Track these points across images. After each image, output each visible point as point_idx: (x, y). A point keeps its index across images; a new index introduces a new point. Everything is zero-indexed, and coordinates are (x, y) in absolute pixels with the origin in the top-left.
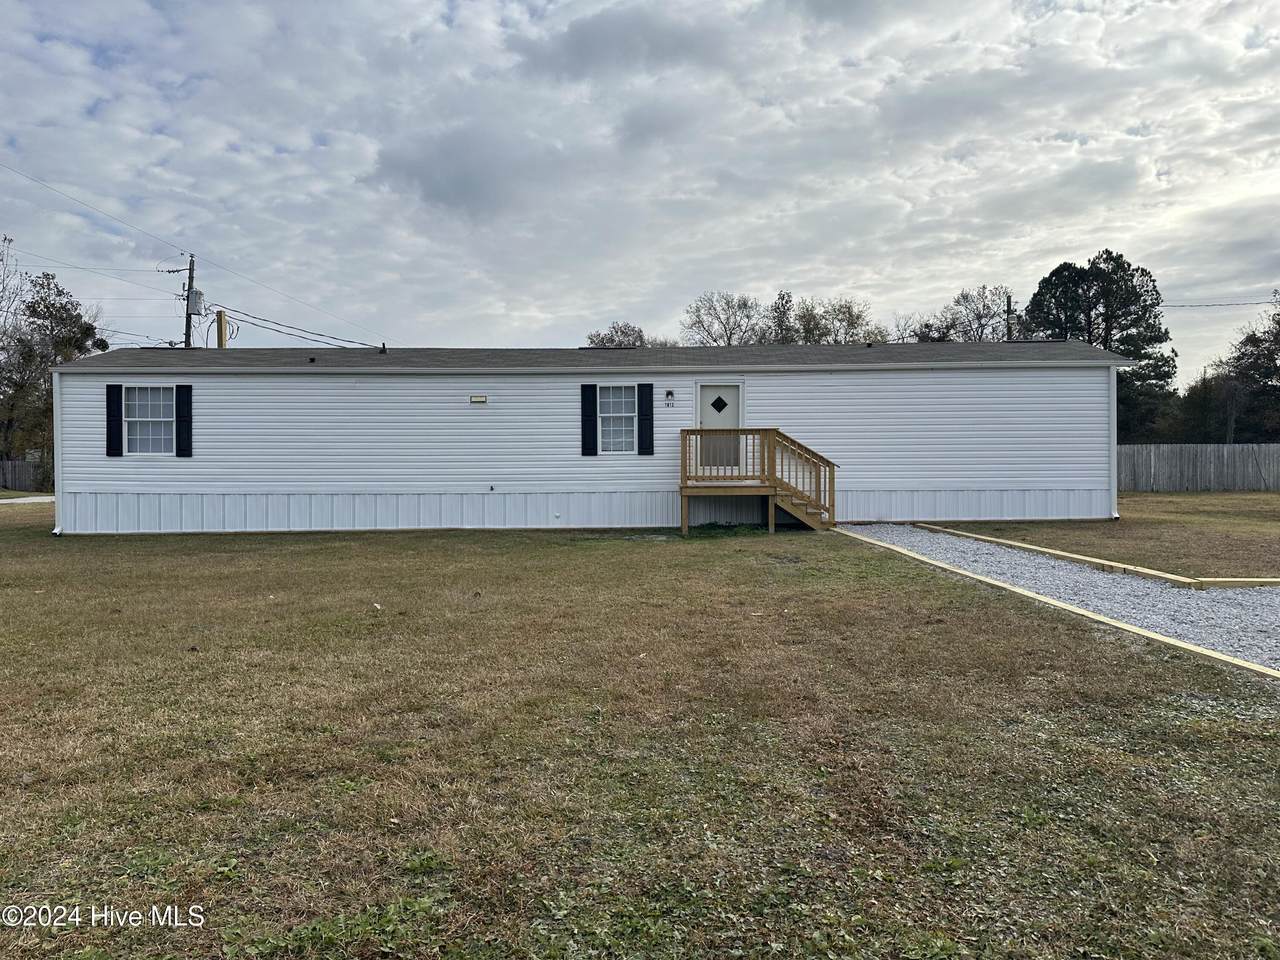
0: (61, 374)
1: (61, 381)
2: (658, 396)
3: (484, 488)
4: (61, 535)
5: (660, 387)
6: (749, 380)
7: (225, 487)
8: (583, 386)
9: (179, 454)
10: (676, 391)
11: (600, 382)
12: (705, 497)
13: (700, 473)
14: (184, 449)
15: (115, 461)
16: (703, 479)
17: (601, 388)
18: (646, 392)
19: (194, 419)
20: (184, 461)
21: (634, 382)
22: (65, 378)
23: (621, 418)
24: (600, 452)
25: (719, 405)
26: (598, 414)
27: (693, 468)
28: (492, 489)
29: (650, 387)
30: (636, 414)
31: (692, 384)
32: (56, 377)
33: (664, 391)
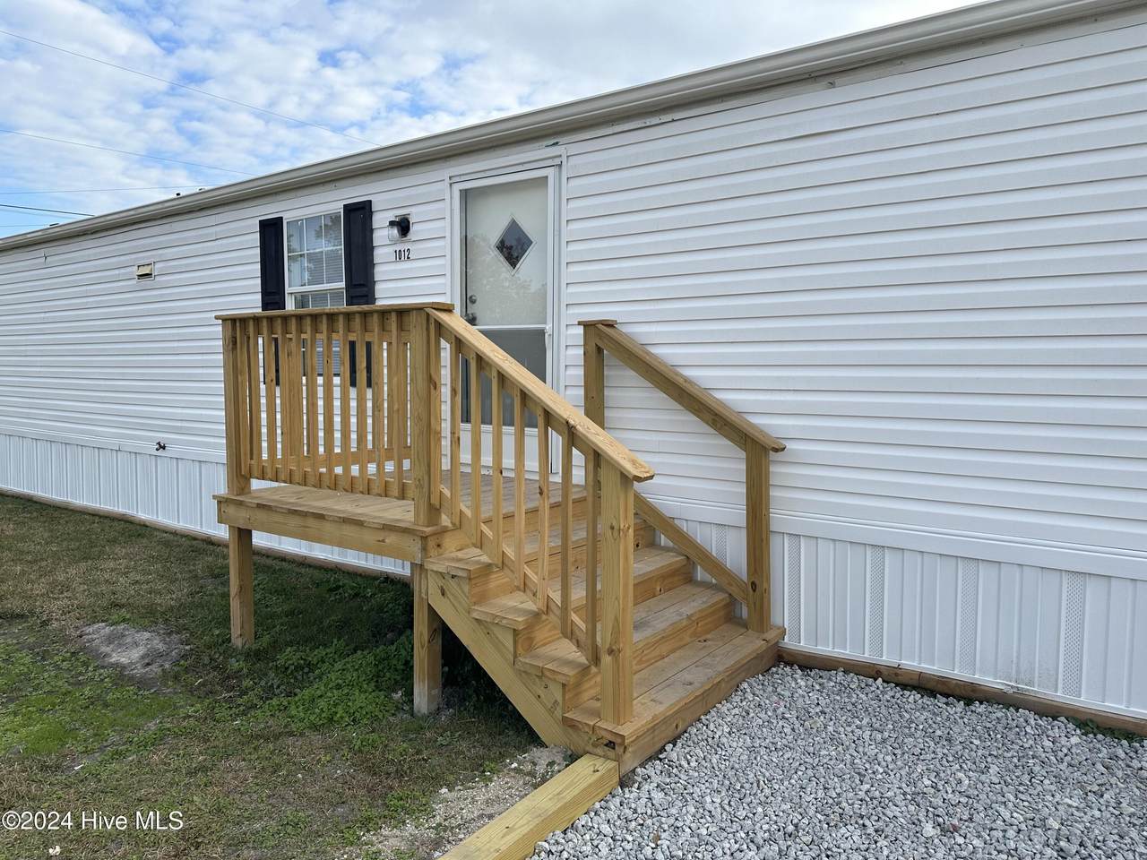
2: (382, 232)
5: (385, 208)
8: (263, 225)
10: (414, 214)
11: (288, 211)
17: (289, 225)
18: (359, 225)
21: (340, 202)
23: (324, 295)
26: (287, 289)
28: (163, 447)
29: (367, 210)
30: (344, 284)
33: (391, 218)
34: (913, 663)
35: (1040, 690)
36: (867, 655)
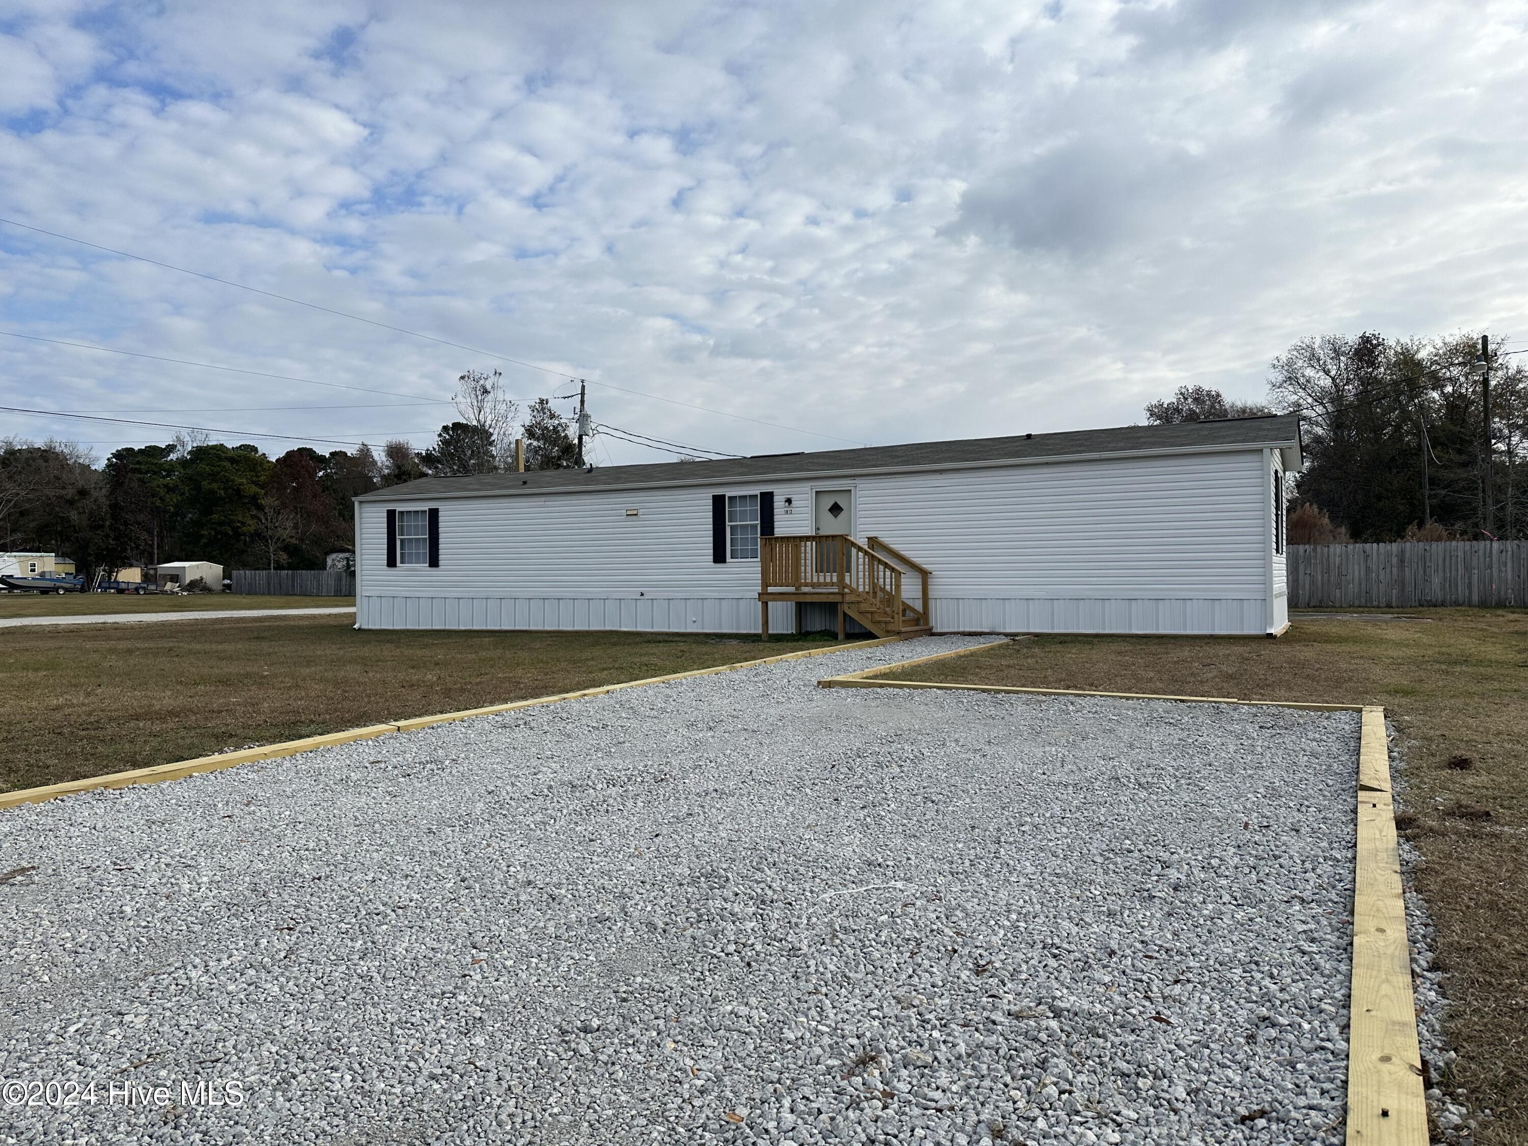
0: (361, 502)
1: (360, 508)
2: (779, 503)
3: (634, 593)
4: (359, 629)
5: (780, 493)
6: (862, 484)
7: (462, 592)
8: (714, 497)
9: (430, 566)
10: (794, 498)
11: (729, 492)
12: (820, 603)
13: (815, 580)
14: (434, 562)
15: (392, 571)
16: (819, 585)
17: (729, 498)
18: (767, 500)
19: (441, 535)
20: (434, 571)
21: (756, 490)
22: (364, 505)
23: (747, 526)
24: (728, 560)
25: (836, 509)
26: (727, 523)
27: (809, 575)
28: (642, 594)
29: (771, 494)
30: (759, 522)
31: (808, 489)
32: (356, 504)
33: (783, 498)
34: (968, 629)
35: (998, 630)
36: (956, 630)
